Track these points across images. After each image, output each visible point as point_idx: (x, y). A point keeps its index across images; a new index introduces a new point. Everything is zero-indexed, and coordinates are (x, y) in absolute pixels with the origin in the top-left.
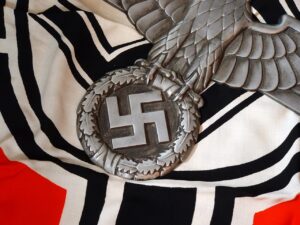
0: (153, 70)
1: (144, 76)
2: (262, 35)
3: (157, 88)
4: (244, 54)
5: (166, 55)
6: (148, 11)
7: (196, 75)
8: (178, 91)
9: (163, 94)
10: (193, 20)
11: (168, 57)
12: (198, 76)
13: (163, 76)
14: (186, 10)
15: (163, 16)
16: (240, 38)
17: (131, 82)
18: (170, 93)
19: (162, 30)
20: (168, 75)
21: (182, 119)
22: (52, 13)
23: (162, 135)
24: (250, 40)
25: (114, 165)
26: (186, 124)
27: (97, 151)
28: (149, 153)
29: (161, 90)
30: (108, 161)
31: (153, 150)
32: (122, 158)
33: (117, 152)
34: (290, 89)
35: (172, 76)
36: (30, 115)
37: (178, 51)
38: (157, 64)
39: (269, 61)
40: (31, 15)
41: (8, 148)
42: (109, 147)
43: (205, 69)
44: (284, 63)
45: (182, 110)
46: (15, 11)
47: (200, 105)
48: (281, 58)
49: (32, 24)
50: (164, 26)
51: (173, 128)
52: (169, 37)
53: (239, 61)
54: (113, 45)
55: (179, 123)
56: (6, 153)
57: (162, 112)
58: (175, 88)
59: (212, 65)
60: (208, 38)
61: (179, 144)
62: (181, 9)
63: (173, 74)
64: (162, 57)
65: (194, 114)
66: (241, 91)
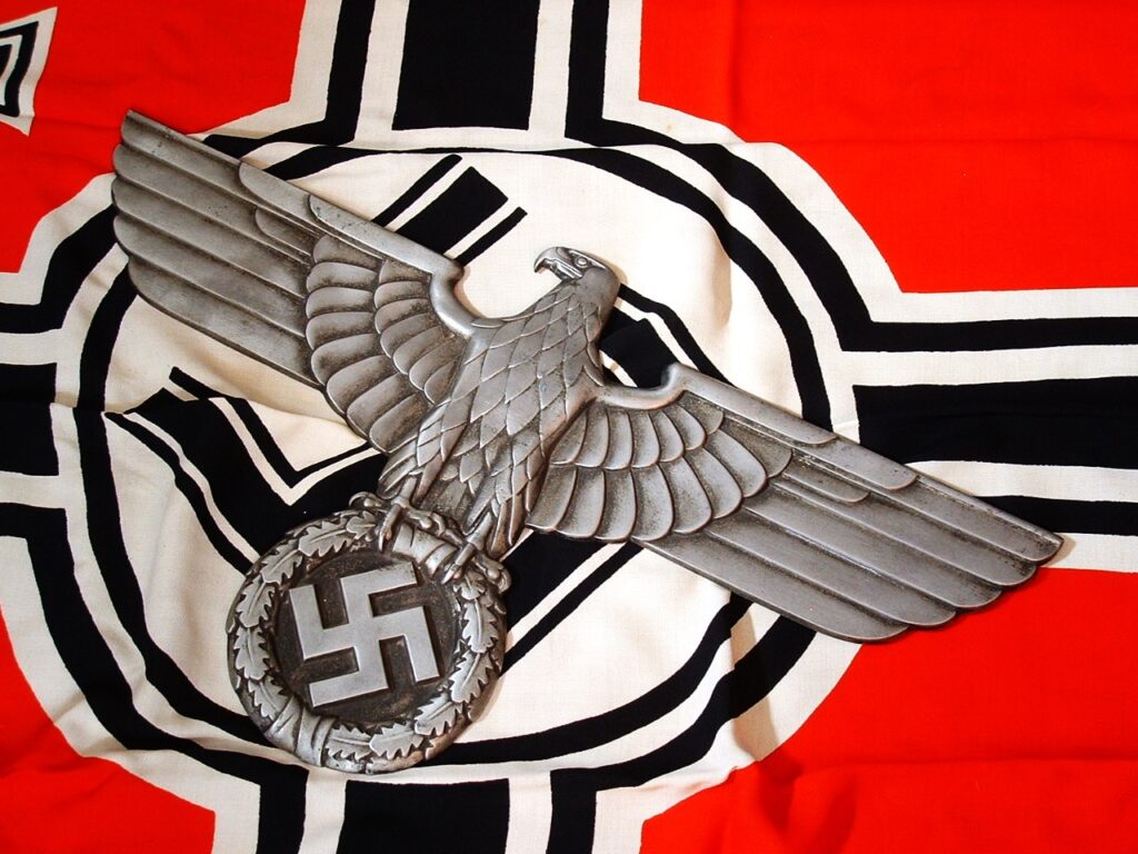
0: (390, 517)
1: (371, 532)
2: (629, 412)
3: (403, 557)
4: (592, 461)
5: (419, 477)
6: (372, 382)
7: (488, 517)
8: (450, 560)
9: (419, 570)
10: (473, 394)
11: (424, 482)
12: (495, 519)
13: (414, 527)
14: (455, 370)
15: (406, 390)
16: (581, 423)
17: (344, 549)
18: (433, 564)
19: (406, 421)
20: (425, 525)
21: (465, 622)
22: (158, 406)
23: (423, 665)
24: (602, 427)
25: (319, 744)
26: (474, 632)
27: (277, 716)
28: (394, 707)
29: (413, 560)
30: (305, 736)
31: (405, 701)
32: (336, 726)
33: (323, 713)
34: (700, 530)
35: (434, 525)
36: (123, 646)
37: (444, 466)
38: (400, 502)
39: (649, 470)
40: (112, 416)
41: (74, 727)
42: (303, 703)
43: (509, 502)
44: (682, 473)
45: (462, 601)
46: (75, 411)
47: (504, 586)
48: (674, 462)
49: (115, 435)
50: (410, 414)
51: (445, 647)
52: (423, 438)
53: (582, 477)
54: (298, 468)
55: (459, 634)
56: (71, 740)
57: (419, 610)
58: (443, 553)
59: (522, 493)
60: (510, 432)
61: (462, 681)
62: (445, 370)
63: (438, 519)
64: (409, 485)
65: (491, 609)
66: (592, 545)
